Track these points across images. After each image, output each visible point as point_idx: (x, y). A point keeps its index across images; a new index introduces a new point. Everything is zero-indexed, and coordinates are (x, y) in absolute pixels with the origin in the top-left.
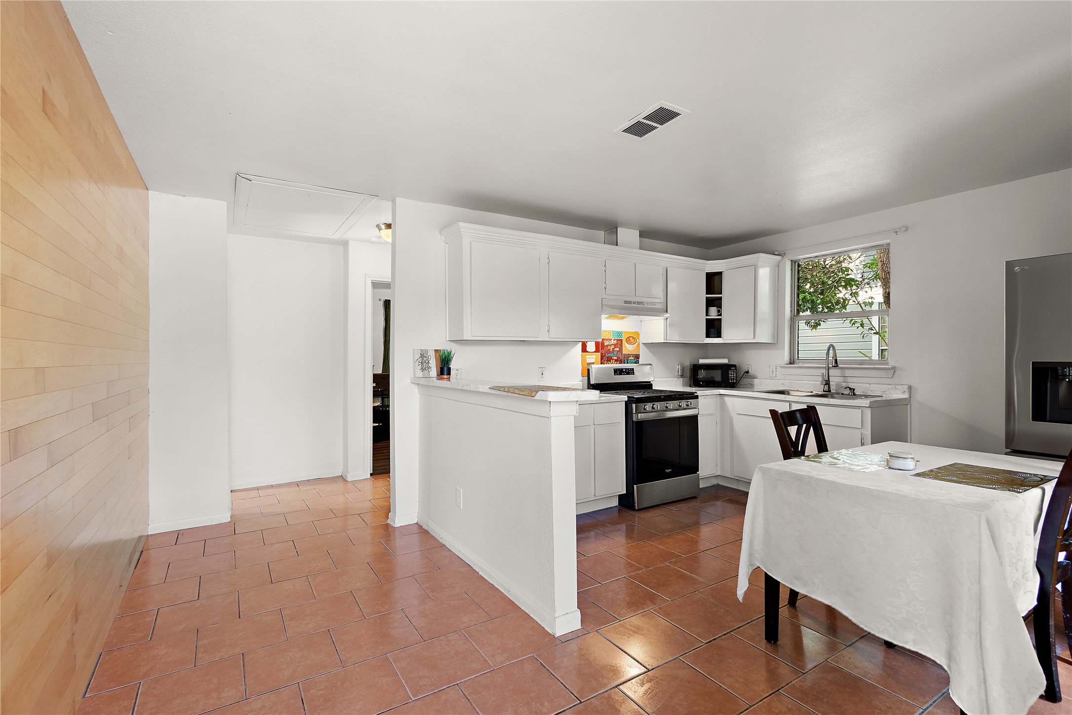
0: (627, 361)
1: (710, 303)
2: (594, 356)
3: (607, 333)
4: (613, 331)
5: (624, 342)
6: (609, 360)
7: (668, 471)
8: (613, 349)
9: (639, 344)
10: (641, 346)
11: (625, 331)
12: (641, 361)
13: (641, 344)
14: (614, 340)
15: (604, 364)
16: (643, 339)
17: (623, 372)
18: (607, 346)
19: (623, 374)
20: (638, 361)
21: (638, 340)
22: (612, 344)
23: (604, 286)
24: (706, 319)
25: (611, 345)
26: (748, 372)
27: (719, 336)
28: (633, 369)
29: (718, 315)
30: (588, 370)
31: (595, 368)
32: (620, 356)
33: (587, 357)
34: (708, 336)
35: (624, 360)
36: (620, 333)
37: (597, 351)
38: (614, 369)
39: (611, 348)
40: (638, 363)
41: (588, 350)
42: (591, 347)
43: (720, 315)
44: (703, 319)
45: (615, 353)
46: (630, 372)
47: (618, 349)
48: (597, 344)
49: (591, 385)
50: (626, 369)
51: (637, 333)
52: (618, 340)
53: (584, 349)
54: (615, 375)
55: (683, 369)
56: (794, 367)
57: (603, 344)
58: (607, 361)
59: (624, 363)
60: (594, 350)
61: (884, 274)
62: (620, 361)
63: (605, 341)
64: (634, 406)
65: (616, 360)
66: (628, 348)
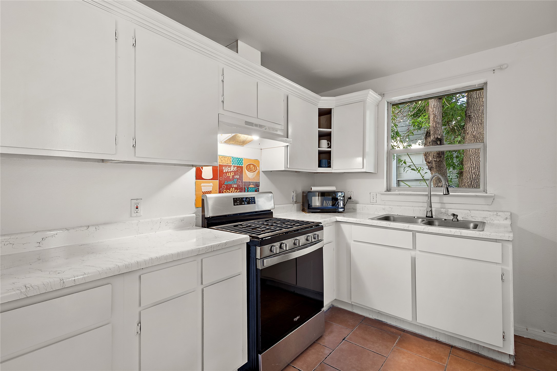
0: (248, 188)
1: (322, 136)
2: (211, 184)
3: (226, 159)
4: (233, 157)
5: (245, 170)
6: (228, 188)
7: (296, 319)
8: (233, 176)
9: (259, 172)
10: (262, 174)
11: (246, 157)
12: (261, 190)
13: (261, 173)
14: (234, 167)
15: (223, 193)
16: (263, 167)
17: (243, 201)
18: (226, 173)
19: (243, 203)
20: (258, 189)
21: (258, 168)
22: (232, 171)
23: (221, 99)
24: (319, 150)
25: (230, 172)
26: (350, 198)
27: (329, 166)
28: (254, 197)
29: (328, 148)
30: (203, 200)
31: (212, 197)
32: (240, 184)
33: (202, 185)
34: (320, 166)
35: (245, 188)
36: (240, 160)
37: (214, 178)
38: (234, 199)
39: (231, 175)
40: (259, 191)
41: (203, 176)
42: (207, 172)
43: (330, 147)
44: (316, 150)
45: (236, 180)
46: (251, 201)
47: (238, 177)
48: (215, 170)
49: (206, 218)
50: (247, 198)
51: (257, 161)
52: (238, 167)
53: (199, 176)
54: (234, 205)
55: (297, 196)
56: (391, 194)
57: (221, 171)
58: (227, 189)
59: (245, 192)
60: (212, 177)
61: (434, 124)
62: (241, 190)
63: (224, 168)
64: (258, 249)
65: (236, 188)
66: (248, 176)
